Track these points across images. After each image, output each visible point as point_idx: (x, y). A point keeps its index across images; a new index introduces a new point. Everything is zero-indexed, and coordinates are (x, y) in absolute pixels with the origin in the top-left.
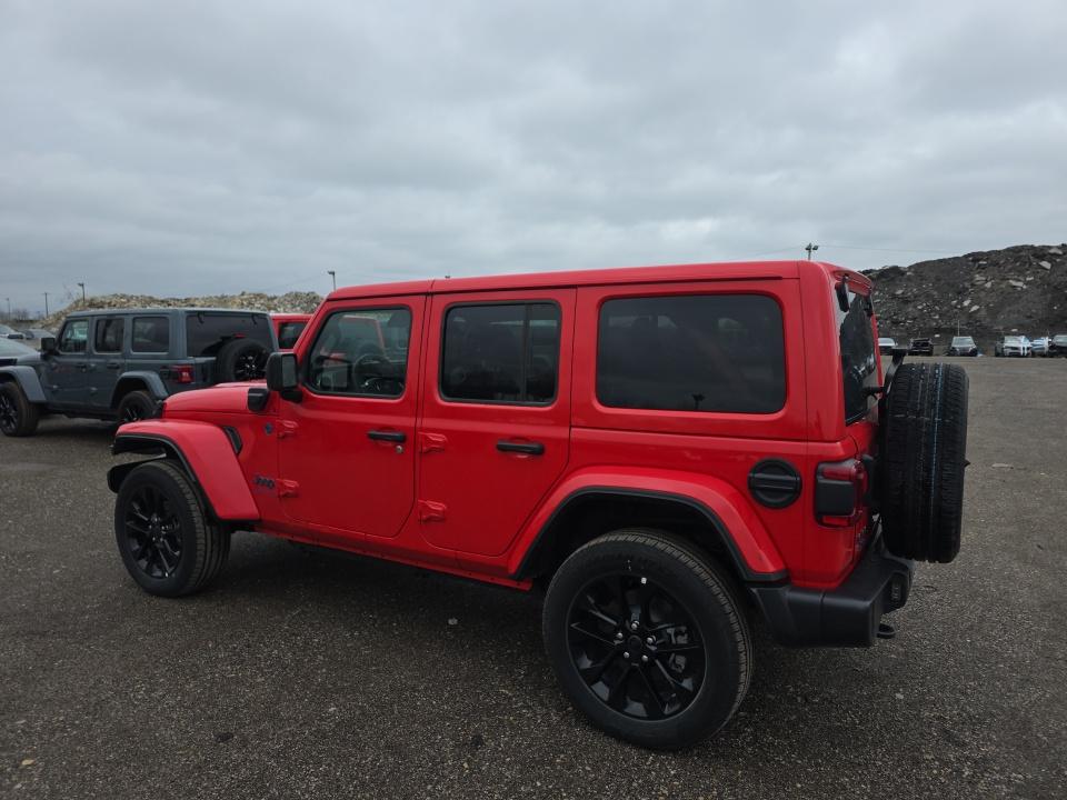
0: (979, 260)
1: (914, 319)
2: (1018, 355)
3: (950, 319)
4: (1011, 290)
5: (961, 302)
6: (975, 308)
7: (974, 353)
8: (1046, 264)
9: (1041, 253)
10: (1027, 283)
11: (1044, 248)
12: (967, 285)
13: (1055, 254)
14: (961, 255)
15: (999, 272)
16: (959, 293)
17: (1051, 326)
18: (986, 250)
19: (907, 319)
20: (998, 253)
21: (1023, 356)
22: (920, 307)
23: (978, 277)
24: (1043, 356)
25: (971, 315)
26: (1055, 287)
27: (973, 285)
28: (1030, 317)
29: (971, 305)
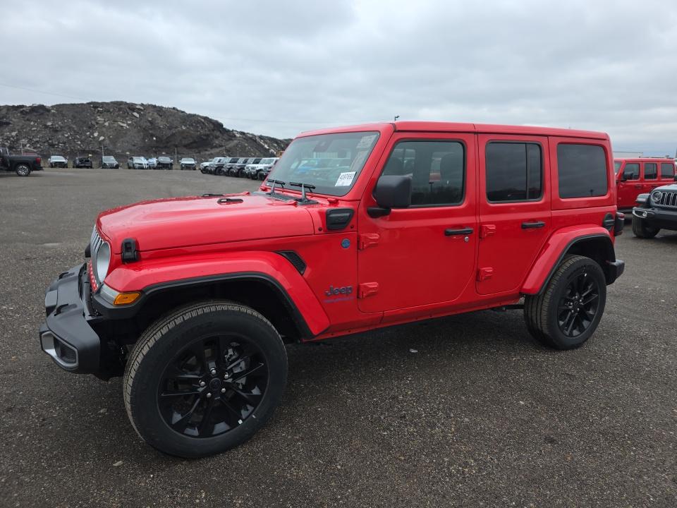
0: (98, 107)
1: (64, 143)
2: (142, 168)
3: (88, 144)
4: (120, 128)
5: (92, 134)
6: (102, 138)
7: (117, 167)
8: (135, 114)
9: (132, 107)
10: (129, 125)
11: (133, 104)
12: (93, 122)
13: (139, 109)
14: (85, 102)
15: (112, 116)
16: (90, 128)
17: (147, 151)
18: (100, 102)
19: (59, 143)
20: (107, 104)
21: (146, 169)
22: (66, 135)
23: (99, 118)
24: (154, 169)
25: (100, 143)
26: (144, 129)
27: (97, 123)
28: (134, 145)
29: (99, 136)
